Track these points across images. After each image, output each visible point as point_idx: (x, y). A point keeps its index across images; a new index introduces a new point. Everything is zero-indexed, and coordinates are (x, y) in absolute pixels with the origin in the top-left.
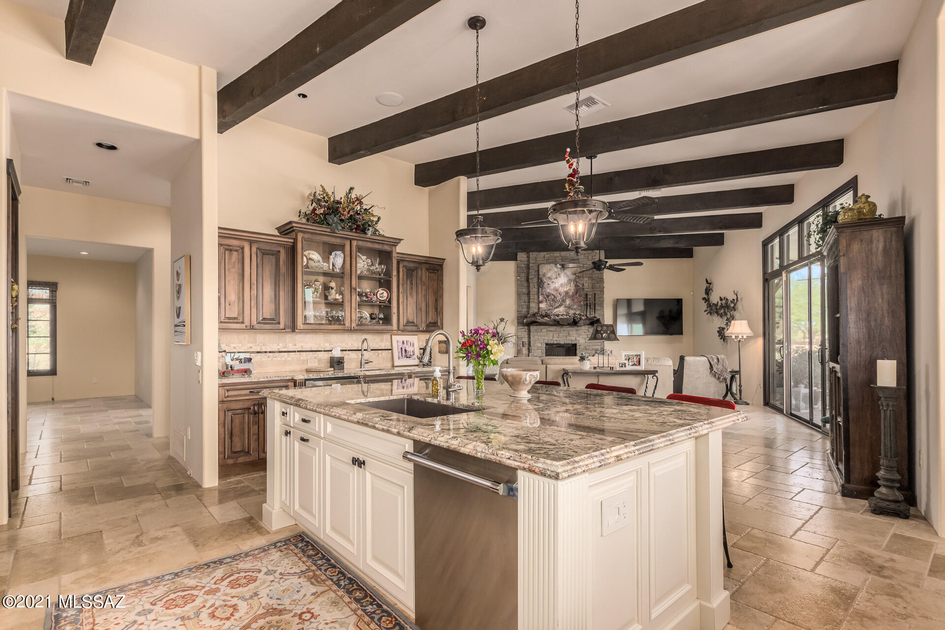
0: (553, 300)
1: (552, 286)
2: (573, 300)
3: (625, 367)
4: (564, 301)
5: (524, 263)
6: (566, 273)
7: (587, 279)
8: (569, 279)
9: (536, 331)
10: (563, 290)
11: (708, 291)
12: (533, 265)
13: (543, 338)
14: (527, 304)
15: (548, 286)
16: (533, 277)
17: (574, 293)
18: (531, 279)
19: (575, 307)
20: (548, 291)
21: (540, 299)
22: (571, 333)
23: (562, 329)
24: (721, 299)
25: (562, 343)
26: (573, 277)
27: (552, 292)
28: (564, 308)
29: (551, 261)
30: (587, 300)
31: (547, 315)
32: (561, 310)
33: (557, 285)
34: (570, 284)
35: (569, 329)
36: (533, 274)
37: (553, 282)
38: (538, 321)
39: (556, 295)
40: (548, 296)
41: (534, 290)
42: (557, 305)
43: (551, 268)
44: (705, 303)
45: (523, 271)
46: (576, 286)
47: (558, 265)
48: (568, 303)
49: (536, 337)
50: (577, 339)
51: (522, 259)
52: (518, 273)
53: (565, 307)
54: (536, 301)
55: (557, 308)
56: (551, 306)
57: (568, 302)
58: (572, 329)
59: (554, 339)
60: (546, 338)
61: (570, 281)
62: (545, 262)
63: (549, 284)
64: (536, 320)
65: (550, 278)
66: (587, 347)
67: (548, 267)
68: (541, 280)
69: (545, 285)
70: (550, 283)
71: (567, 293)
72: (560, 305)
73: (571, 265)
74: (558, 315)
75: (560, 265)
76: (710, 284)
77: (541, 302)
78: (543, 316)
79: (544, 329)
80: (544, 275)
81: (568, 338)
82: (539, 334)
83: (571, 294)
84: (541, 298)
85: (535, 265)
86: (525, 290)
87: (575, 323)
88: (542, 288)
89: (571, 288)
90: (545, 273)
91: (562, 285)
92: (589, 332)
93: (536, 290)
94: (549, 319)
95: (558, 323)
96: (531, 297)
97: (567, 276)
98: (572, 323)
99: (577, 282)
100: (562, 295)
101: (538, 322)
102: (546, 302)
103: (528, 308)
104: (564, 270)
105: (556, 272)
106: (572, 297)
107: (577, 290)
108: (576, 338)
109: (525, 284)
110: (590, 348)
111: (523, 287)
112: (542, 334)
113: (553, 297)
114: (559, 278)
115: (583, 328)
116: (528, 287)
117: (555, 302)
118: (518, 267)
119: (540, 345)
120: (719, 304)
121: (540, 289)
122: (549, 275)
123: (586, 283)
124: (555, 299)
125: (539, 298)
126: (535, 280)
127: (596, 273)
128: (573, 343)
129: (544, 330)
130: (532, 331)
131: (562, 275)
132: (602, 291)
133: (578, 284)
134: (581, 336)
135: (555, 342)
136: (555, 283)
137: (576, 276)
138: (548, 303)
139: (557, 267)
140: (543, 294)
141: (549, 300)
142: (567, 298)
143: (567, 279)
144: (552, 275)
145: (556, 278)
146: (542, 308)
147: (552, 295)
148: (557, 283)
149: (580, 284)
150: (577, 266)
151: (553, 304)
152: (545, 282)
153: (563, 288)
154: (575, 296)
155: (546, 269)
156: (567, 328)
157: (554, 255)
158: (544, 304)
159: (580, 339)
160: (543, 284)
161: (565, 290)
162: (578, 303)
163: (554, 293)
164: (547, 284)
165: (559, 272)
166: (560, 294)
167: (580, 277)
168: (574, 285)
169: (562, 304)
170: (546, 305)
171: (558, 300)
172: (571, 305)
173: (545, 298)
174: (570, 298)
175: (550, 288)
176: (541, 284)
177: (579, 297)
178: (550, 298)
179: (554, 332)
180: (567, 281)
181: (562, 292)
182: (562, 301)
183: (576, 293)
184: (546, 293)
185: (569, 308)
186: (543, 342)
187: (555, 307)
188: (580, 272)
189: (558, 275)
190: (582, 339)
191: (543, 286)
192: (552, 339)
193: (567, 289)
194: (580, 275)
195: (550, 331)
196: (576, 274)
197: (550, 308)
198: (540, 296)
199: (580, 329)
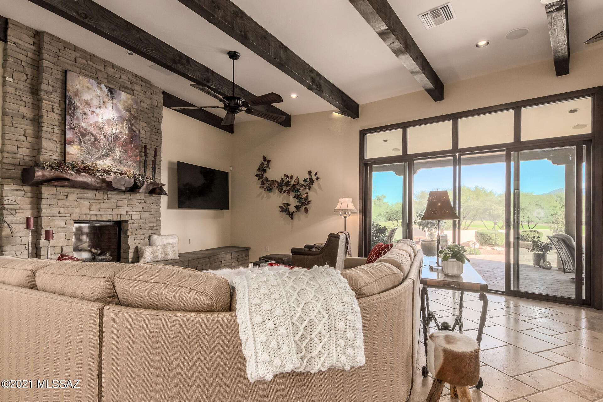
0: (93, 144)
1: (92, 119)
2: (126, 151)
4: (111, 149)
5: (24, 52)
6: (115, 104)
7: (144, 124)
8: (121, 117)
9: (55, 196)
10: (110, 130)
11: (263, 168)
12: (51, 65)
13: (71, 210)
14: (31, 139)
15: (84, 117)
16: (50, 89)
17: (128, 141)
18: (46, 92)
19: (129, 162)
20: (84, 125)
21: (67, 137)
22: (120, 203)
23: (106, 197)
24: (287, 176)
25: (104, 219)
26: (126, 115)
27: (92, 130)
28: (112, 162)
29: (87, 73)
30: (145, 156)
31: (86, 170)
32: (106, 163)
33: (100, 120)
34: (122, 124)
35: (118, 196)
36: (50, 83)
37: (93, 112)
38: (68, 177)
39: (98, 136)
40: (83, 135)
41: (51, 117)
42: (100, 154)
43: (90, 86)
45: (21, 69)
46: (131, 130)
47: (103, 86)
48: (118, 155)
49: (55, 209)
50: (129, 213)
51: (21, 42)
52: (10, 70)
53: (114, 160)
54: (56, 139)
55: (100, 158)
56: (89, 153)
57: (118, 152)
58: (122, 197)
59: (92, 213)
60: (77, 211)
61: (121, 119)
62: (78, 70)
63: (85, 114)
64: (64, 175)
65: (87, 103)
66: (143, 226)
67: (83, 81)
68: (70, 102)
69: (79, 113)
70: (89, 113)
71: (116, 137)
72: (106, 156)
73: (124, 96)
74: (106, 172)
75: (107, 87)
76: (269, 162)
77: (70, 143)
78: (79, 170)
79: (74, 194)
80: (76, 94)
81: (116, 211)
82: (60, 203)
83: (122, 140)
84: (69, 135)
85: (54, 67)
86: (27, 111)
87: (135, 188)
88: (73, 115)
89: (121, 130)
90: (77, 90)
91: (108, 121)
92: (145, 202)
93: (56, 116)
95: (106, 186)
96: (43, 129)
97: (118, 110)
98: (132, 187)
99: (132, 125)
100: (110, 139)
101: (68, 180)
102: (80, 144)
103: (37, 149)
104: (112, 98)
105: (99, 97)
106: (125, 146)
107: (133, 137)
108: (127, 212)
109: (27, 98)
110: (147, 226)
111: (23, 103)
112: (68, 203)
113: (93, 139)
114: (103, 109)
116: (37, 106)
117: (97, 148)
119: (62, 224)
121: (68, 117)
122: (86, 96)
123: (143, 131)
124: (96, 142)
125: (64, 133)
126: (56, 97)
127: (153, 120)
128: (123, 219)
129: (72, 197)
130: (45, 196)
131: (110, 105)
133: (133, 127)
134: (135, 209)
136: (97, 115)
137: (131, 114)
138: (82, 147)
139: (101, 89)
140: (73, 129)
141: (85, 143)
142: (117, 145)
143: (117, 115)
144: (91, 99)
145: (100, 108)
146: (71, 154)
147: (92, 134)
148: (100, 116)
149: (137, 128)
150: (132, 100)
151: (93, 151)
152: (79, 107)
153: (110, 129)
154: (129, 146)
155: (80, 84)
156: (114, 195)
157: (94, 65)
158: (75, 147)
159: (135, 213)
160: (75, 109)
161: (114, 132)
162: (133, 158)
163: (95, 133)
164: (82, 112)
165: (105, 100)
166: (105, 136)
167: (137, 118)
168: (127, 127)
169: (109, 154)
170: (78, 149)
171: (102, 146)
172: (122, 158)
173: (77, 136)
174: (122, 147)
175: (87, 121)
176: (70, 109)
177: (134, 149)
178: (88, 140)
179: (92, 201)
180: (118, 117)
181: (108, 134)
182: (108, 149)
183: (131, 141)
184: (79, 128)
185: (120, 162)
186: (69, 218)
187: (97, 156)
188: (137, 109)
189: (102, 103)
190: (137, 213)
191: (73, 113)
192: (88, 212)
193: (118, 131)
194: (136, 115)
195: (84, 199)
196: (130, 111)
197: (87, 156)
198: (67, 131)
199: (133, 197)
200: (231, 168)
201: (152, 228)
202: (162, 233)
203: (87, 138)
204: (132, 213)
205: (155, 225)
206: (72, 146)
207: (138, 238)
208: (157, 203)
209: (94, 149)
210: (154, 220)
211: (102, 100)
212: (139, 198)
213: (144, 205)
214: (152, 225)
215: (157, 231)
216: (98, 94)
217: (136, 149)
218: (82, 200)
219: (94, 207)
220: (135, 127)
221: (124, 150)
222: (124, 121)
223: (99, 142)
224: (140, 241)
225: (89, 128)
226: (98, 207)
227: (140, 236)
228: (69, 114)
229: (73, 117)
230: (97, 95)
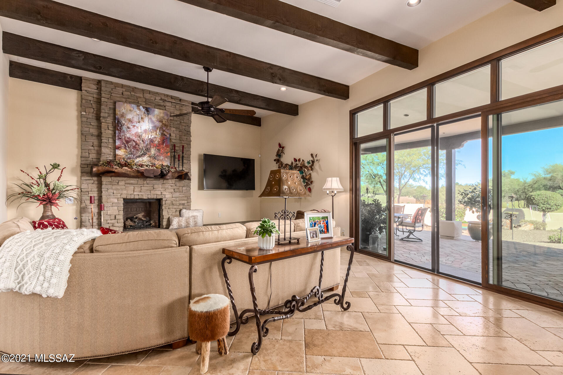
0: (134, 147)
1: (134, 131)
2: (159, 150)
3: (316, 237)
4: (148, 150)
5: (91, 95)
6: (151, 119)
7: (174, 129)
8: (155, 126)
9: (111, 183)
11: (279, 155)
12: (106, 100)
13: (120, 192)
14: (96, 148)
15: (128, 130)
16: (107, 115)
17: (161, 143)
18: (104, 117)
19: (162, 158)
20: (128, 135)
21: (117, 144)
22: (156, 186)
23: (145, 182)
24: (295, 160)
25: (145, 198)
26: (159, 124)
27: (134, 138)
28: (149, 158)
29: (130, 100)
30: (174, 152)
31: (126, 165)
32: (145, 159)
33: (139, 131)
34: (156, 131)
35: (155, 182)
36: (106, 111)
37: (134, 126)
38: (114, 170)
39: (138, 142)
40: (127, 142)
41: (107, 133)
42: (139, 153)
43: (132, 109)
44: (276, 163)
45: (90, 106)
46: (163, 134)
47: (141, 107)
48: (153, 153)
49: (111, 191)
50: (163, 193)
51: (89, 90)
52: (82, 105)
53: (150, 157)
54: (110, 146)
55: (139, 157)
56: (132, 154)
57: (153, 151)
58: (157, 182)
59: (135, 193)
60: (125, 192)
61: (155, 128)
62: (124, 100)
63: (128, 128)
64: (111, 169)
65: (130, 121)
66: (174, 202)
67: (128, 106)
68: (118, 121)
69: (124, 128)
70: (131, 127)
71: (152, 141)
72: (144, 155)
73: (157, 111)
74: (142, 166)
75: (144, 107)
76: (283, 148)
77: (119, 148)
78: (121, 166)
79: (122, 181)
80: (123, 116)
81: (153, 192)
82: (114, 187)
83: (156, 142)
84: (118, 143)
85: (109, 101)
86: (94, 131)
87: (162, 176)
88: (120, 130)
89: (156, 136)
90: (123, 113)
91: (145, 131)
92: (176, 186)
93: (110, 132)
94: (129, 170)
95: (141, 175)
96: (103, 141)
97: (153, 122)
98: (159, 175)
99: (164, 131)
100: (147, 143)
101: (114, 172)
102: (125, 148)
103: (99, 153)
104: (148, 114)
105: (139, 115)
106: (158, 147)
107: (164, 139)
108: (161, 193)
109: (94, 123)
110: (178, 203)
111: (92, 126)
112: (118, 187)
113: (134, 144)
114: (142, 123)
115: (170, 181)
116: (99, 127)
117: (137, 150)
118: (82, 99)
119: (116, 201)
120: (294, 165)
121: (117, 132)
122: (129, 116)
123: (174, 134)
124: (137, 146)
125: (115, 142)
126: (110, 120)
127: (183, 125)
128: (159, 197)
129: (122, 183)
130: (104, 183)
131: (146, 119)
132: (189, 145)
133: (165, 133)
134: (167, 190)
135: (137, 197)
136: (137, 127)
137: (163, 124)
138: (127, 150)
139: (140, 109)
140: (121, 139)
141: (128, 147)
142: (152, 146)
143: (152, 126)
144: (133, 118)
145: (139, 122)
146: (119, 155)
147: (134, 141)
148: (139, 128)
149: (167, 133)
150: (163, 113)
151: (135, 152)
152: (124, 124)
153: (147, 136)
154: (162, 146)
155: (125, 109)
156: (151, 181)
157: (136, 94)
158: (122, 150)
159: (168, 193)
160: (121, 126)
161: (149, 137)
162: (164, 154)
163: (136, 139)
164: (126, 127)
165: (143, 116)
166: (143, 141)
167: (168, 126)
168: (160, 133)
169: (146, 153)
170: (124, 152)
171: (141, 148)
172: (156, 155)
173: (123, 143)
174: (156, 147)
175: (130, 132)
176: (119, 126)
177: (165, 148)
178: (131, 145)
179: (136, 185)
180: (153, 127)
181: (145, 139)
182: (145, 150)
183: (163, 143)
184: (125, 138)
185: (155, 158)
186: (120, 197)
187: (137, 155)
188: (167, 120)
189: (141, 119)
190: (169, 193)
191: (120, 129)
192: (133, 193)
193: (153, 136)
194: (167, 124)
195: (130, 184)
196: (162, 122)
197: (131, 156)
198: (117, 141)
199: (166, 182)
200: (260, 156)
201: (183, 204)
202: (192, 209)
203: (130, 143)
204: (165, 193)
205: (186, 202)
206: (120, 150)
207: (171, 211)
208: (188, 186)
209: (135, 151)
210: (186, 198)
211: (140, 117)
212: (171, 182)
213: (175, 187)
214: (183, 202)
215: (187, 207)
216: (138, 113)
217: (167, 148)
218: (128, 185)
219: (137, 189)
220: (166, 132)
221: (158, 150)
222: (157, 129)
223: (139, 146)
224: (172, 213)
225: (131, 137)
226: (140, 189)
227: (172, 209)
228: (118, 130)
229: (121, 131)
230: (137, 114)
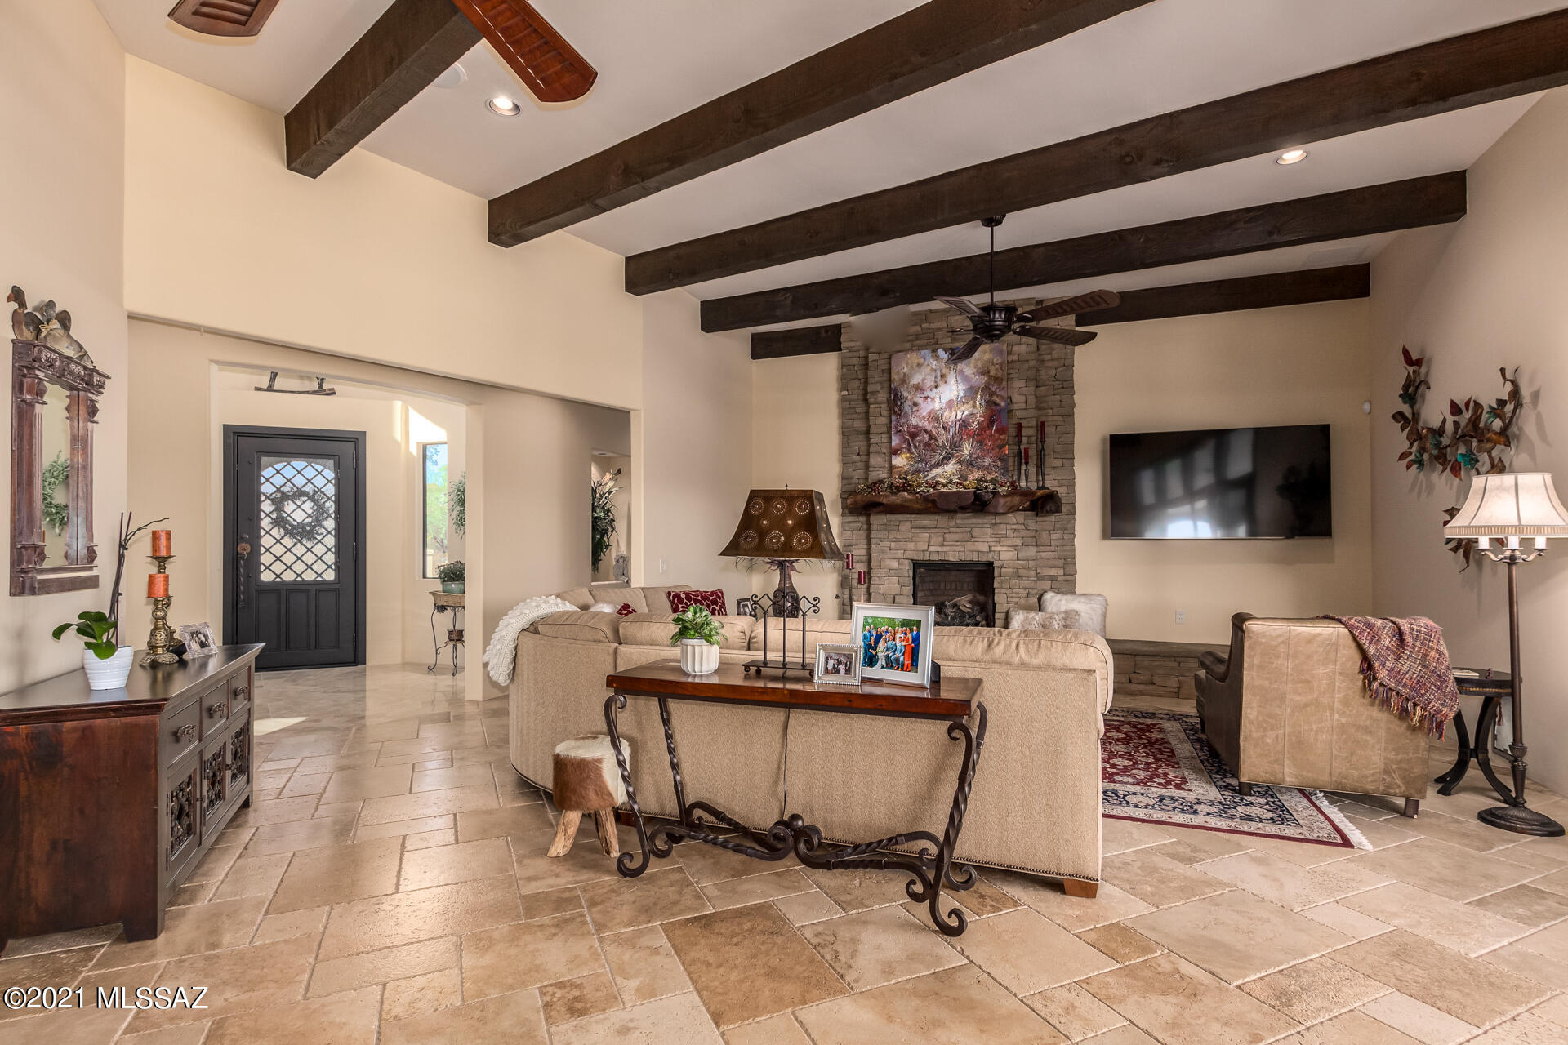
0: (927, 445)
1: (925, 409)
2: (981, 442)
4: (956, 446)
5: (855, 354)
6: (961, 372)
7: (1022, 384)
8: (972, 388)
9: (886, 528)
10: (950, 417)
11: (1413, 391)
12: (877, 357)
13: (905, 545)
14: (864, 458)
15: (915, 409)
16: (878, 387)
17: (985, 425)
18: (873, 393)
19: (987, 461)
20: (914, 421)
21: (893, 444)
22: (976, 532)
23: (952, 523)
24: (1455, 409)
25: (952, 559)
26: (980, 381)
27: (925, 424)
28: (957, 466)
29: (921, 343)
30: (1020, 442)
31: (906, 486)
32: (947, 471)
33: (937, 406)
34: (974, 399)
35: (974, 521)
36: (877, 379)
37: (926, 398)
38: (886, 500)
39: (934, 431)
40: (913, 436)
41: (879, 422)
42: (938, 457)
43: (923, 361)
44: (1403, 429)
45: (854, 376)
46: (990, 404)
47: (941, 352)
48: (966, 452)
49: (886, 544)
50: (993, 549)
51: (852, 344)
52: (844, 382)
53: (960, 462)
54: (884, 451)
55: (937, 465)
56: (922, 461)
57: (967, 448)
58: (979, 521)
59: (932, 549)
60: (911, 546)
61: (972, 391)
62: (908, 345)
63: (915, 404)
64: (876, 499)
65: (919, 388)
66: (1022, 572)
67: (914, 357)
68: (896, 395)
69: (907, 407)
70: (920, 401)
71: (964, 424)
72: (947, 459)
74: (935, 485)
75: (946, 350)
76: (1419, 363)
77: (896, 452)
78: (895, 489)
79: (906, 522)
80: (904, 381)
81: (969, 546)
82: (892, 535)
83: (975, 426)
84: (895, 441)
85: (882, 356)
86: (859, 424)
87: (978, 504)
88: (899, 413)
89: (974, 411)
90: (905, 374)
91: (950, 404)
92: (1027, 529)
93: (884, 420)
94: (910, 497)
95: (937, 505)
96: (872, 441)
97: (966, 379)
98: (973, 503)
99: (992, 394)
100: (952, 430)
101: (881, 504)
102: (909, 451)
103: (866, 467)
104: (956, 364)
105: (935, 371)
106: (979, 436)
107: (995, 414)
108: (990, 547)
109: (861, 409)
110: (1034, 573)
111: (856, 416)
112: (899, 536)
113: (927, 437)
114: (942, 388)
115: (1012, 518)
116: (867, 415)
117: (933, 450)
118: (843, 366)
119: (895, 564)
120: (1449, 427)
121: (894, 418)
122: (916, 379)
123: (1020, 395)
124: (932, 442)
125: (891, 441)
126: (882, 396)
127: (1051, 368)
128: (984, 559)
129: (905, 526)
130: (874, 527)
131: (952, 377)
132: (1068, 414)
133: (995, 398)
134: (1005, 542)
135: (935, 558)
136: (933, 399)
137: (990, 377)
138: (913, 453)
139: (937, 358)
140: (900, 431)
141: (915, 447)
142: (964, 437)
143: (964, 388)
144: (924, 380)
145: (936, 387)
146: (899, 467)
147: (926, 431)
148: (937, 400)
149: (1002, 398)
150: (991, 351)
151: (928, 456)
152: (907, 398)
153: (954, 413)
154: (987, 432)
155: (907, 364)
156: (966, 518)
157: (932, 326)
158: (903, 456)
159: (1005, 549)
160: (902, 403)
161: (959, 417)
162: (994, 452)
163: (928, 426)
164: (910, 404)
165: (944, 371)
166: (944, 428)
167: (1002, 380)
168: (983, 401)
169: (953, 455)
170: (907, 458)
171: (941, 444)
172: (975, 456)
173: (906, 440)
174: (974, 437)
175: (918, 414)
176: (896, 405)
177: (997, 435)
178: (920, 441)
179: (932, 531)
180: (966, 391)
181: (950, 423)
182: (950, 447)
183: (991, 424)
184: (908, 428)
185: (971, 464)
186: (902, 556)
187: (933, 462)
188: (1001, 365)
189: (939, 378)
190: (1010, 549)
191: (900, 410)
192: (926, 548)
193: (966, 413)
194: (999, 375)
195: (920, 528)
196: (989, 372)
197: (919, 465)
198: (893, 437)
199: (1001, 521)
200: (1367, 407)
201: (1053, 579)
202: (1077, 591)
203: (918, 438)
204: (998, 548)
205: (1061, 572)
206: (899, 455)
207: (1014, 595)
208: (1066, 529)
209: (929, 453)
210: (1061, 562)
211: (939, 374)
212: (1014, 521)
213: (1024, 533)
214: (1053, 572)
215: (1066, 586)
216: (934, 367)
217: (1002, 434)
218: (918, 531)
219: (935, 539)
220: (997, 396)
221: (978, 442)
222: (977, 393)
223: (936, 440)
224: (1017, 599)
225: (920, 424)
226: (941, 539)
227: (1017, 590)
228: (895, 412)
229: (900, 415)
230: (932, 368)
